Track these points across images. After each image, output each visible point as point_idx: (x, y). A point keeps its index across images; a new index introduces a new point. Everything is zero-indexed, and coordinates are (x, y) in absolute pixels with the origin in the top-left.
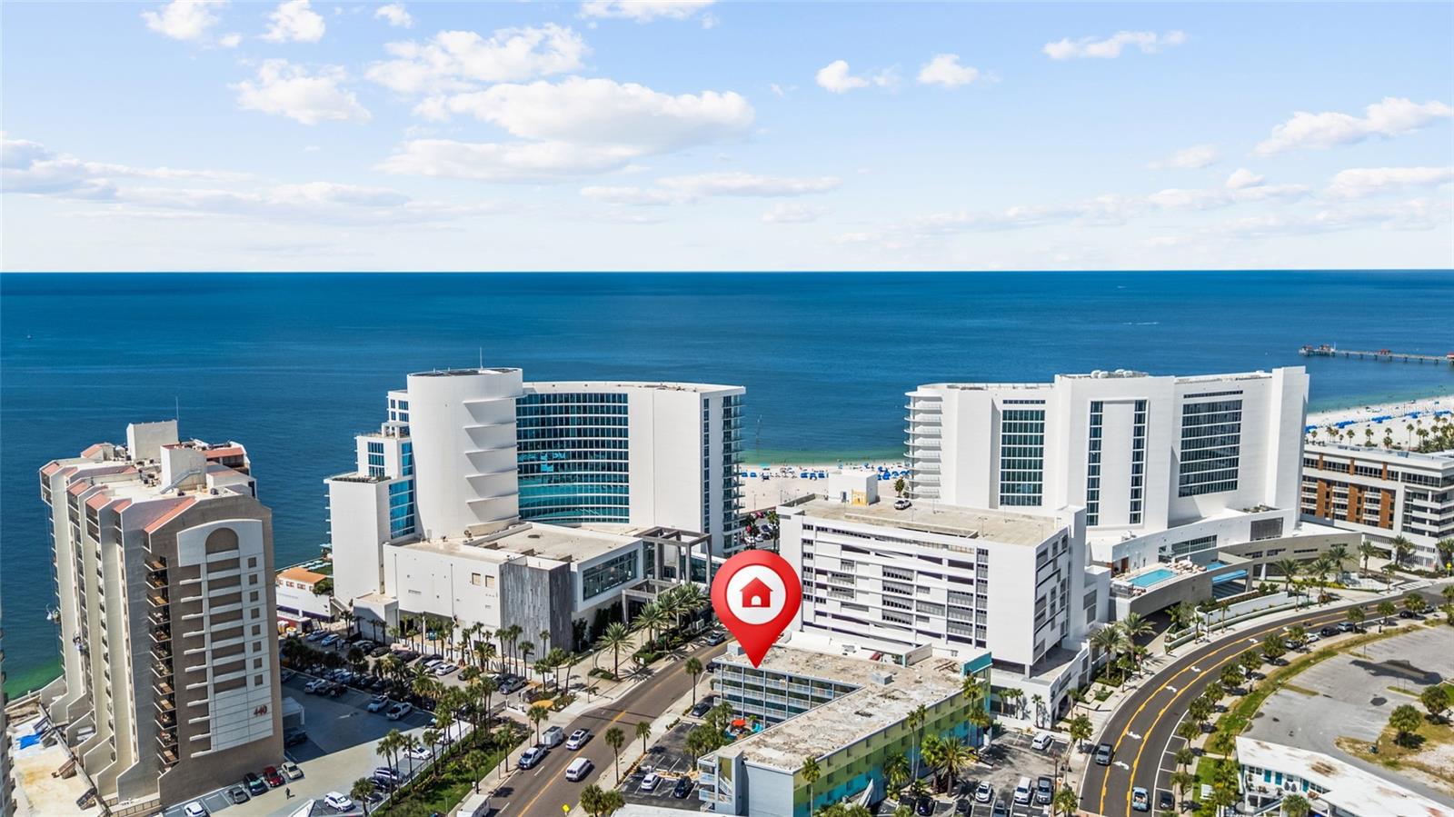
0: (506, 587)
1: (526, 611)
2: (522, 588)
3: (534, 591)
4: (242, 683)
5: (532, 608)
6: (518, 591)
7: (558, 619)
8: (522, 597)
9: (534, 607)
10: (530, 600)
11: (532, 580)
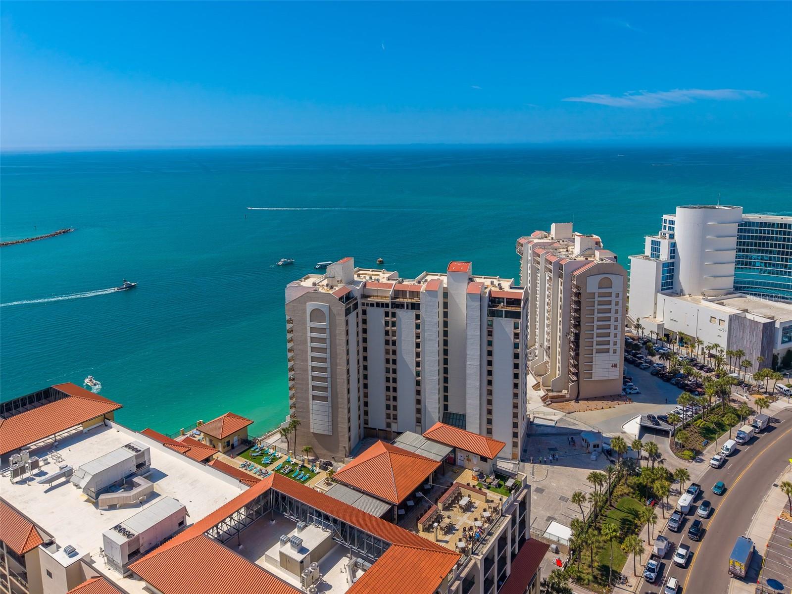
0: (732, 328)
1: (745, 343)
2: (743, 330)
3: (752, 334)
4: (607, 351)
5: (749, 342)
6: (740, 332)
7: (765, 351)
8: (743, 334)
9: (751, 342)
10: (748, 338)
11: (751, 327)
